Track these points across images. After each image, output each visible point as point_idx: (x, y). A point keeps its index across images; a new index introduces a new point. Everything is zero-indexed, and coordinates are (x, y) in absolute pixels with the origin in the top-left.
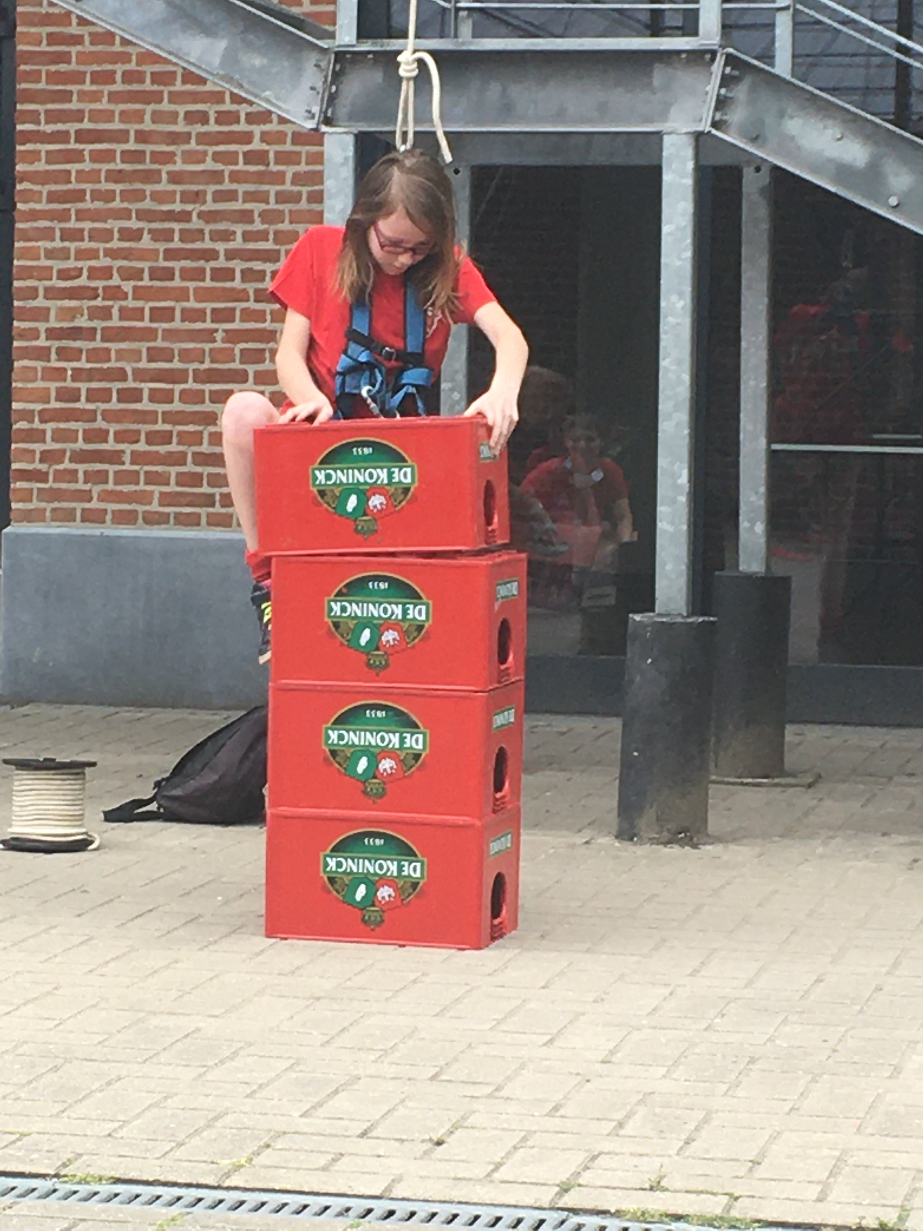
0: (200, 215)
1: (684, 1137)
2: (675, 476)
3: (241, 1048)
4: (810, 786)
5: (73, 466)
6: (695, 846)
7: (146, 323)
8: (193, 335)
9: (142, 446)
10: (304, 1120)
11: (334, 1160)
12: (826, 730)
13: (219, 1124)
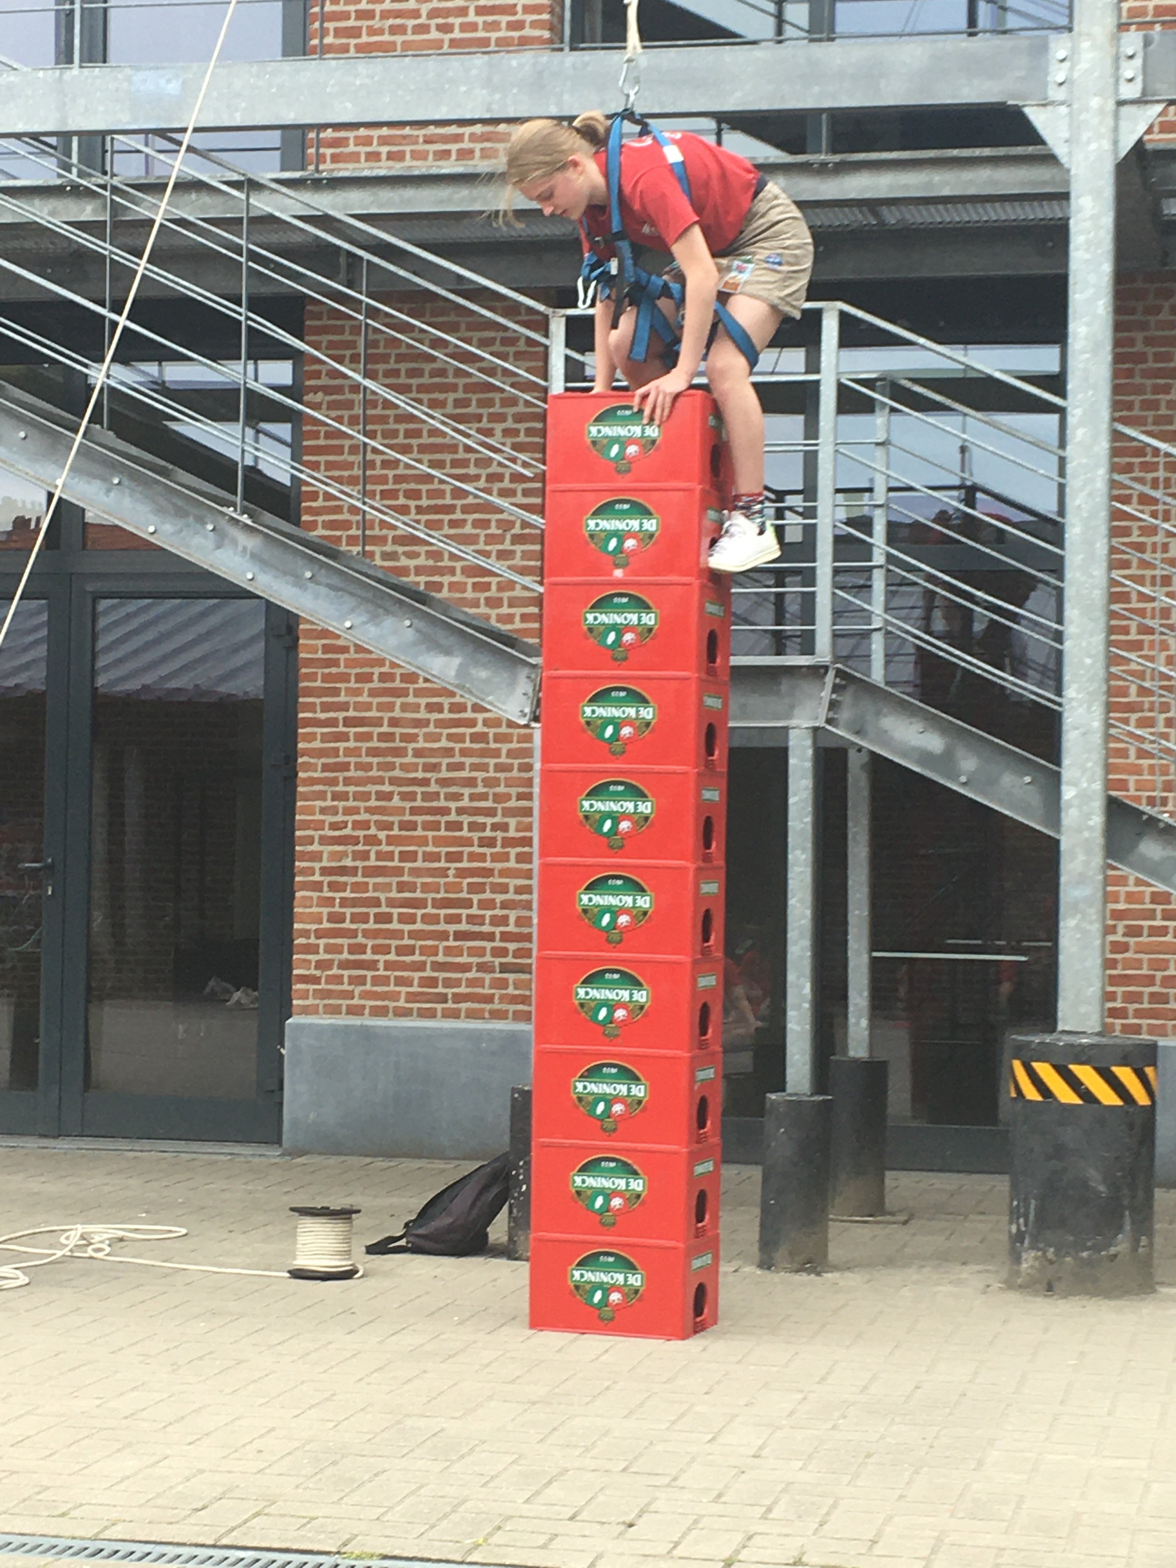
0: (438, 781)
1: (818, 1520)
2: (800, 988)
3: (476, 1445)
4: (905, 1223)
5: (341, 972)
6: (818, 1274)
7: (396, 863)
8: (432, 872)
9: (392, 957)
10: (527, 1506)
11: (551, 1540)
12: (916, 1175)
13: (462, 1508)
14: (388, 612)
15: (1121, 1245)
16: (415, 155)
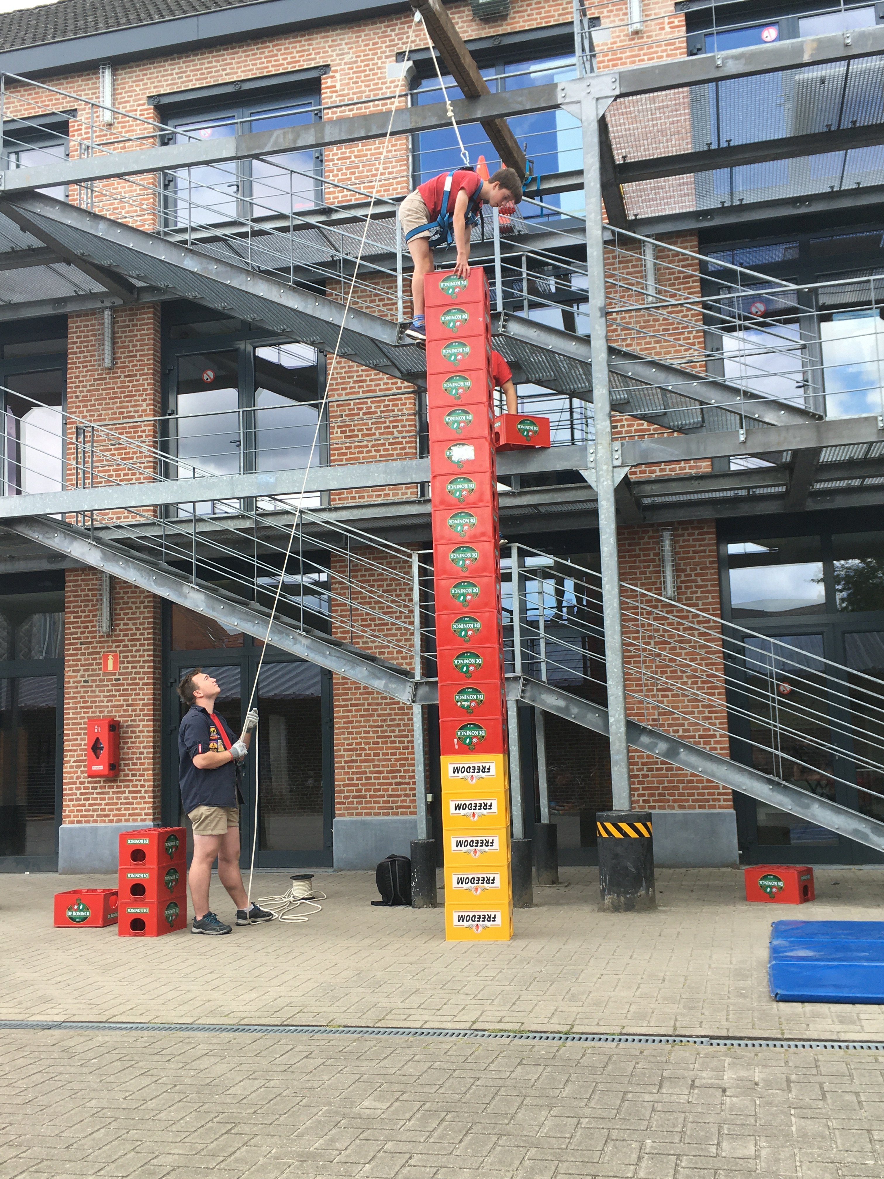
0: (386, 726)
1: (511, 1004)
2: (517, 798)
3: (386, 981)
4: (566, 887)
5: (353, 800)
6: (530, 908)
8: (386, 760)
9: (372, 793)
10: (401, 1004)
11: (408, 1017)
13: (377, 1006)
14: (358, 665)
15: (642, 892)
16: (368, 497)
